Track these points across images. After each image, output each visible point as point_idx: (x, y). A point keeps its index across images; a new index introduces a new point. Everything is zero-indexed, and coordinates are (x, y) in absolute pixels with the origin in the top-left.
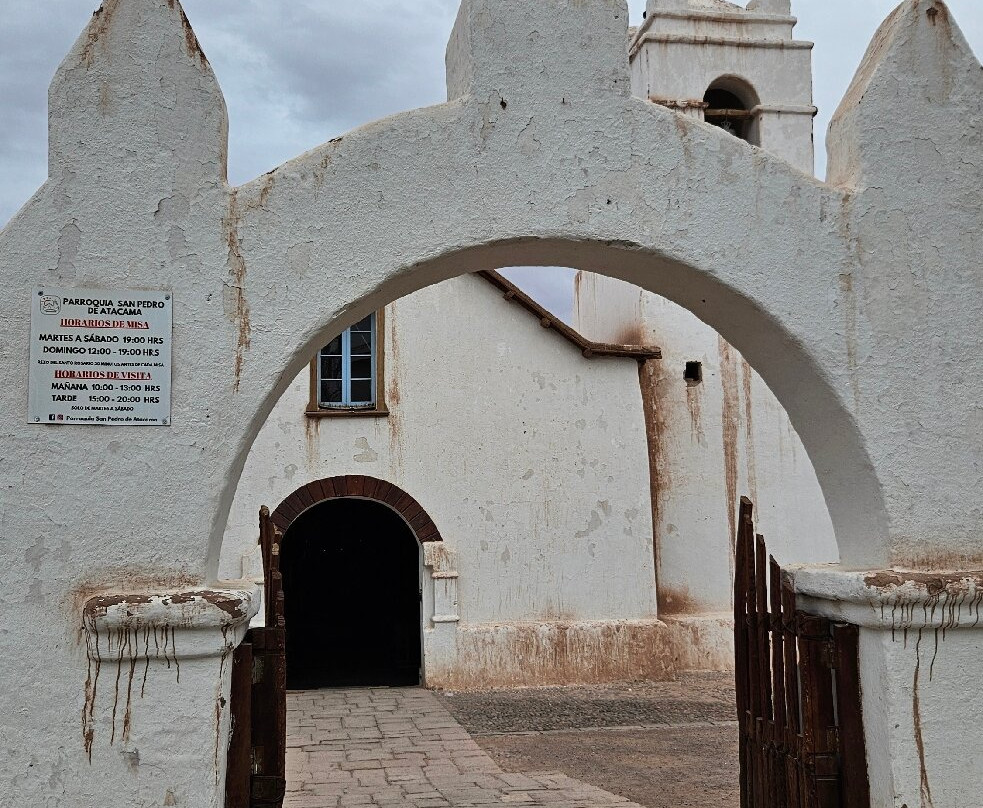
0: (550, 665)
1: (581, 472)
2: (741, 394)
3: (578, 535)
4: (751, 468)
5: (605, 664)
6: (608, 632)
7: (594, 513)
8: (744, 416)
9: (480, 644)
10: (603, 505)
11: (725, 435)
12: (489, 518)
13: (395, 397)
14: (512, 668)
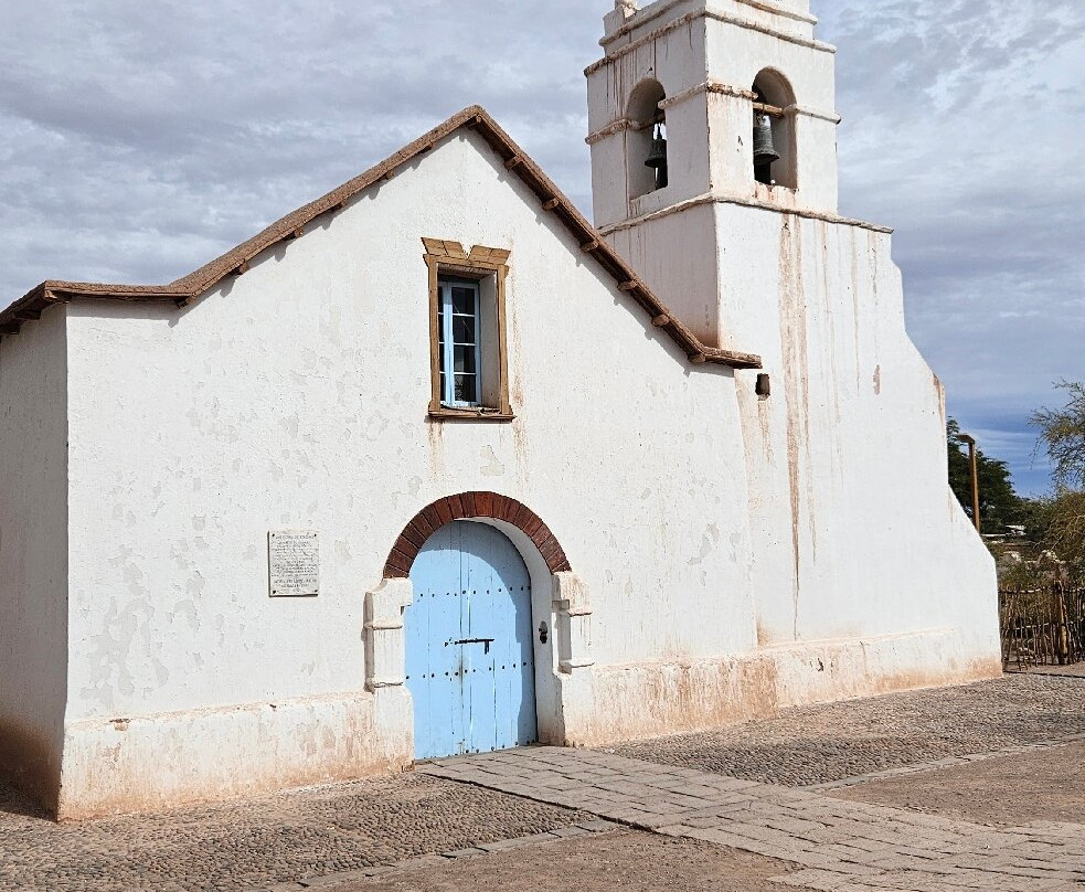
0: (677, 710)
1: (691, 492)
2: (801, 411)
3: (692, 561)
4: (810, 490)
5: (723, 704)
6: (725, 670)
7: (705, 538)
8: (803, 435)
9: (614, 690)
10: (711, 528)
11: (790, 455)
12: (613, 543)
13: (518, 398)
14: (645, 715)
